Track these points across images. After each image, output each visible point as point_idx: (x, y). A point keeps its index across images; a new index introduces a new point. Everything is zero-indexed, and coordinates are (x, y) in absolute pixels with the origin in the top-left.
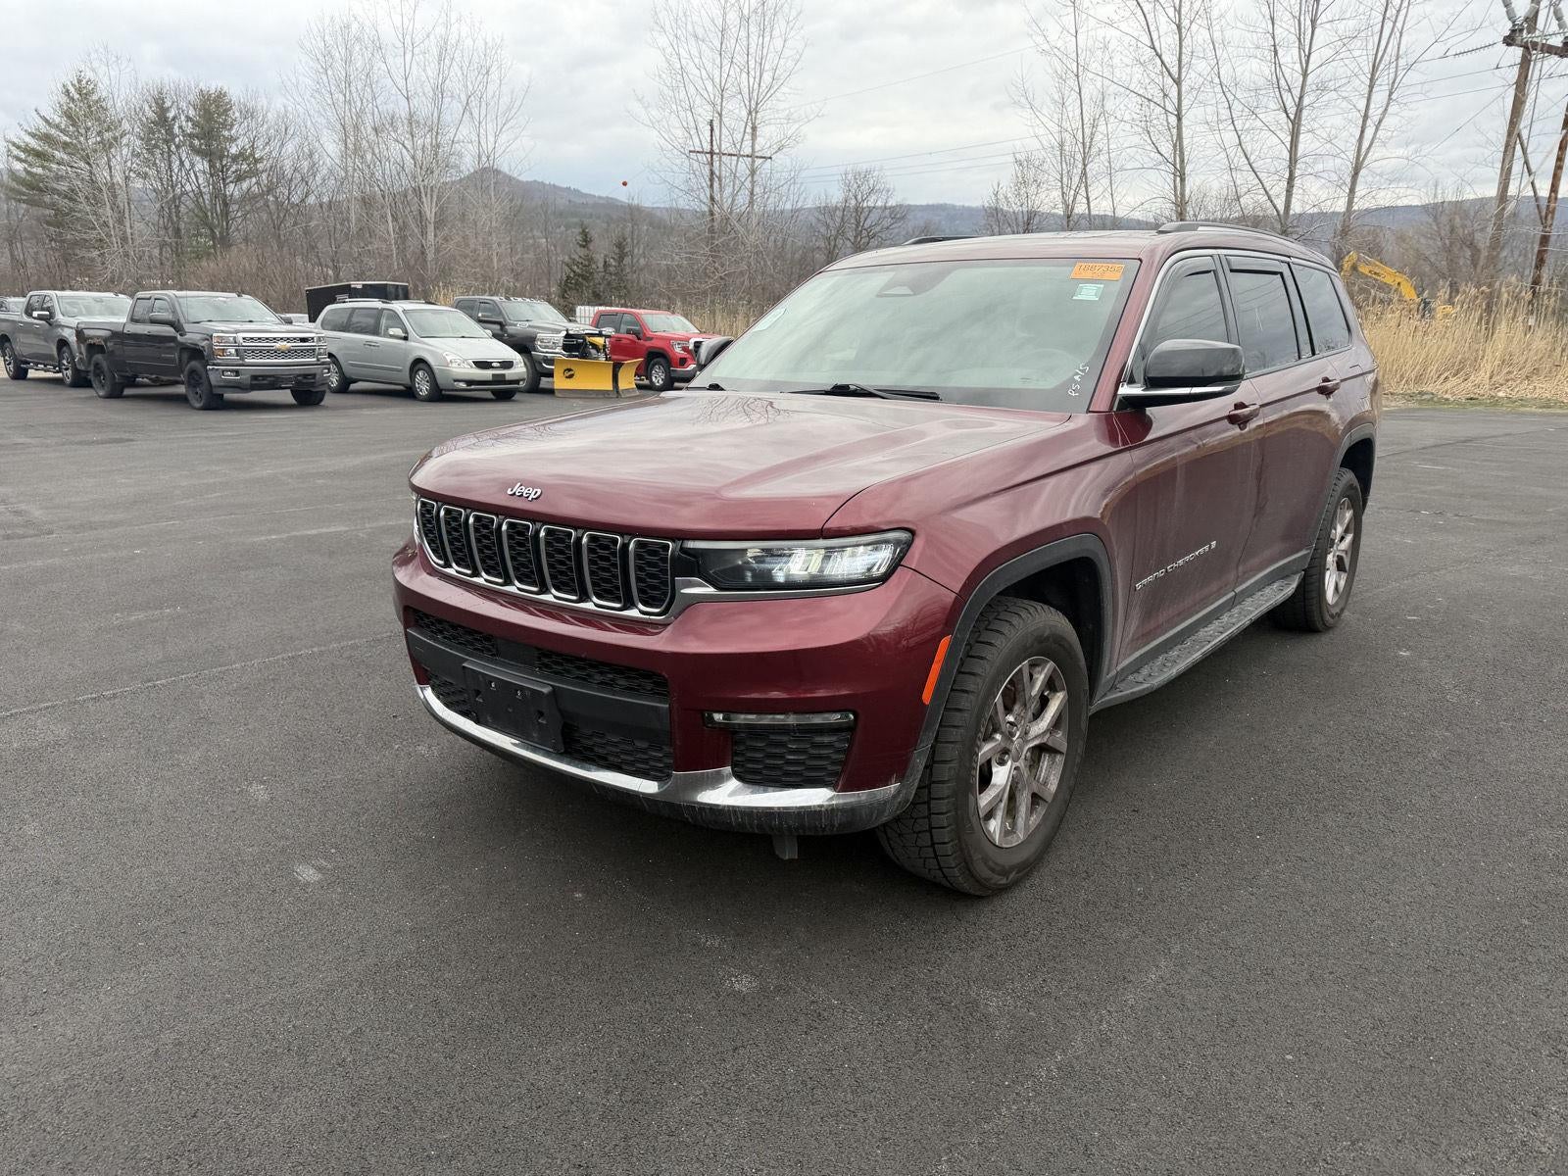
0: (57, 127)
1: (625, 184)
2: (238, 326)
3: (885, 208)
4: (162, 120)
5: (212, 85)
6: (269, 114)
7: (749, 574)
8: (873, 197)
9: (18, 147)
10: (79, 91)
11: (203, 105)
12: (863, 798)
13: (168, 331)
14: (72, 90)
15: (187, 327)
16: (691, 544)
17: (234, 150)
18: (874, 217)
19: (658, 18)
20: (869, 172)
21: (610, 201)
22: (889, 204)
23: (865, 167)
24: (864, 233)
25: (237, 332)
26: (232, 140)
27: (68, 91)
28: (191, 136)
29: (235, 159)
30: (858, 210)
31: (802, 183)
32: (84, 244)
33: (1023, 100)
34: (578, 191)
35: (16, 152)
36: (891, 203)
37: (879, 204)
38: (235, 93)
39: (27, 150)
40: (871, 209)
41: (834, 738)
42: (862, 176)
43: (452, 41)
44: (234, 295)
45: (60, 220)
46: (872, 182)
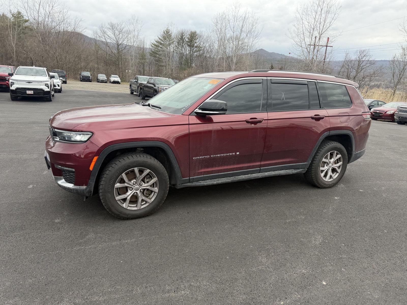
0: (161, 40)
1: (290, 53)
2: (164, 86)
3: (368, 61)
4: (182, 38)
5: (193, 30)
6: (205, 37)
7: (66, 138)
8: (365, 58)
9: (153, 44)
10: (167, 32)
11: (191, 34)
12: (78, 188)
13: (152, 86)
14: (165, 31)
15: (156, 85)
16: (56, 130)
17: (196, 45)
18: (364, 64)
19: (298, 10)
20: (364, 51)
21: (292, 58)
22: (370, 60)
23: (363, 49)
24: (360, 68)
25: (164, 87)
26: (196, 43)
27: (164, 32)
28: (187, 42)
29: (196, 47)
30: (359, 61)
31: (333, 54)
32: (162, 66)
33: (403, 30)
34: (284, 55)
35: (153, 45)
36: (371, 59)
37: (367, 59)
38: (198, 32)
39: (155, 45)
40: (363, 61)
41: (73, 174)
42: (362, 52)
43: (246, 17)
44: (168, 79)
45: (159, 60)
46: (365, 53)
